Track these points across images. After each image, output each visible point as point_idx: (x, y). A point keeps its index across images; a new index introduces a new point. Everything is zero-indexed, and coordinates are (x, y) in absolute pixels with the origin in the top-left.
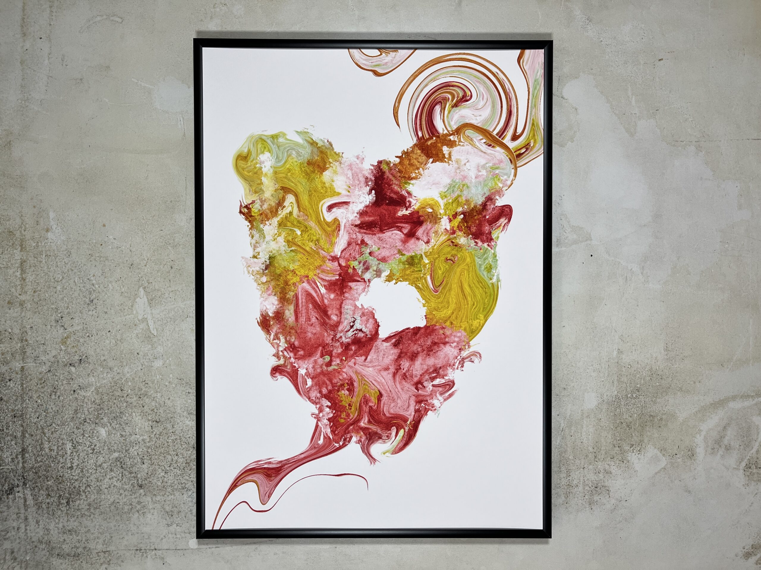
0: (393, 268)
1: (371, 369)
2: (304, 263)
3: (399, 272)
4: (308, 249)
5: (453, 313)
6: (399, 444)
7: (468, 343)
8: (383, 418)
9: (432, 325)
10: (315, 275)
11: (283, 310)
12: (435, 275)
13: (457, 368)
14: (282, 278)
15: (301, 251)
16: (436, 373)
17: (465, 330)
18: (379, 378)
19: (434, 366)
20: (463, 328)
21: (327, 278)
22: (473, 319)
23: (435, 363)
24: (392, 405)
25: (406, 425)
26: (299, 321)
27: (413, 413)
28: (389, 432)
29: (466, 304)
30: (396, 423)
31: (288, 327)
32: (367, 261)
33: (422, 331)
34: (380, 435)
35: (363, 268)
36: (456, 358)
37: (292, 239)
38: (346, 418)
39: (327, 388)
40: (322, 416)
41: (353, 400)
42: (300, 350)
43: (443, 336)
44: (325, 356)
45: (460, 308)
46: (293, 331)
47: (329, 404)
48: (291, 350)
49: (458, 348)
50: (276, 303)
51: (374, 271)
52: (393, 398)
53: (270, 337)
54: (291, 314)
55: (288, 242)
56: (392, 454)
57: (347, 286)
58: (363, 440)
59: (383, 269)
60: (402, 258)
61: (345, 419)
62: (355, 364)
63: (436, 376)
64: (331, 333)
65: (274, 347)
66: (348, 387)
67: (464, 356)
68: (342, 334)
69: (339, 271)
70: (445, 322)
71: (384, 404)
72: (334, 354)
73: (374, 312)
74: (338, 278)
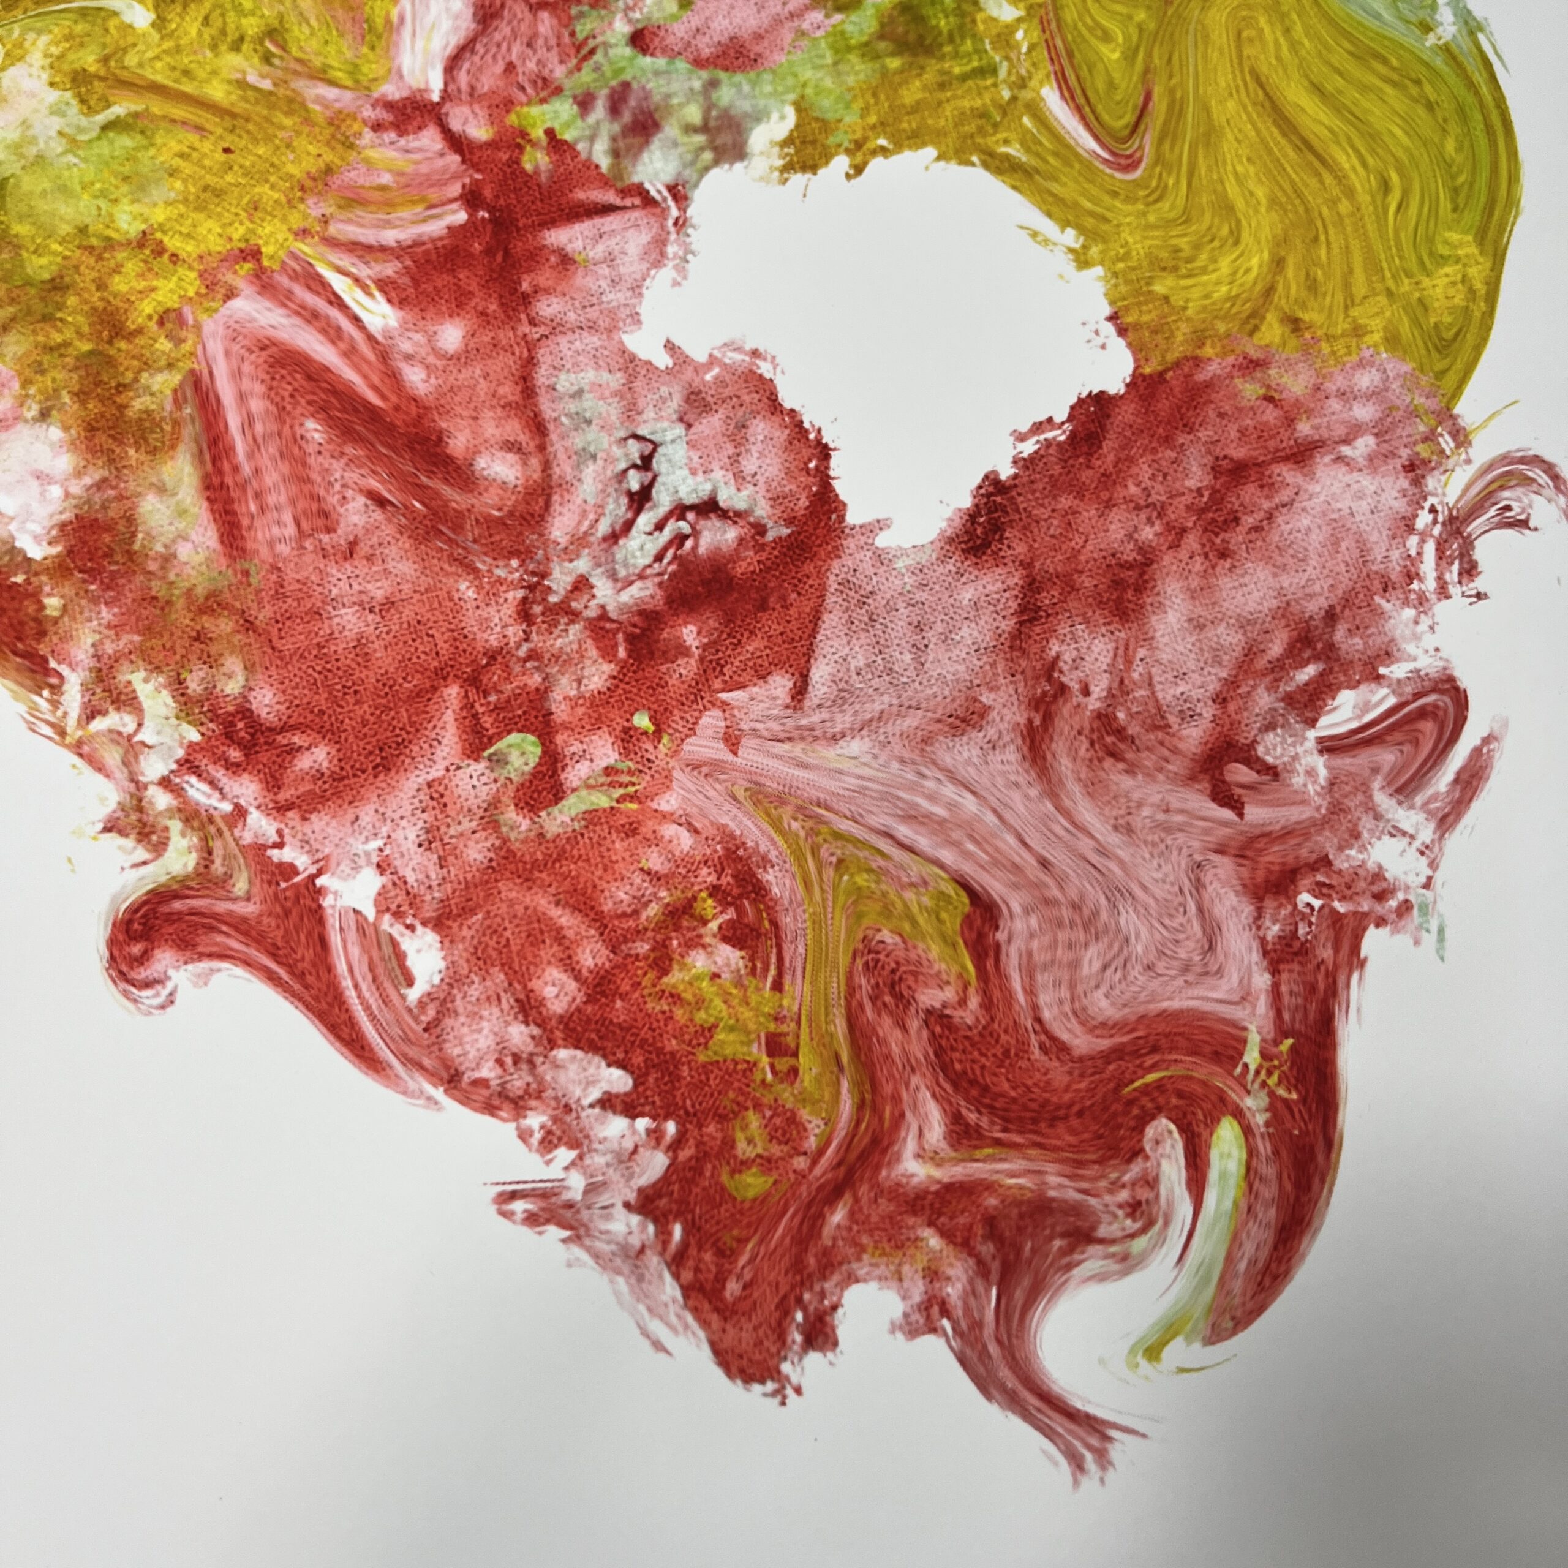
0: (809, 91)
1: (855, 746)
2: (210, 179)
3: (857, 106)
4: (217, 92)
5: (1278, 263)
6: (1235, 1240)
7: (1446, 415)
8: (1059, 1074)
9: (1177, 364)
10: (303, 233)
11: (120, 498)
12: (1084, 72)
13: (1443, 592)
14: (72, 301)
15: (179, 112)
16: (1316, 658)
17: (1393, 340)
18: (932, 798)
19: (1283, 612)
20: (1377, 337)
21: (390, 237)
22: (1414, 266)
23: (1280, 593)
24: (1091, 959)
25: (1241, 1081)
26: (250, 545)
27: (1262, 980)
28: (1135, 1169)
29: (1336, 191)
30: (1159, 1085)
31: (180, 604)
32: (626, 85)
33: (1126, 414)
34: (1075, 1210)
35: (616, 128)
36: (1410, 529)
37: (105, 60)
38: (776, 1150)
39: (569, 965)
40: (592, 1189)
41: (788, 1003)
42: (297, 739)
43: (1270, 415)
44: (500, 736)
45: (1311, 221)
46: (224, 625)
47: (618, 1080)
48: (235, 754)
49: (1398, 463)
50: (64, 463)
51: (689, 129)
52: (1076, 907)
53: (55, 704)
54: (182, 513)
55: (79, 80)
56: (1215, 1335)
57: (536, 257)
58: (953, 1292)
59: (745, 106)
60: (849, 28)
61: (767, 1163)
62: (732, 741)
63: (1321, 674)
64: (500, 572)
65: (99, 767)
66: (730, 914)
67: (1451, 500)
68: (582, 565)
69: (455, 177)
70: (1253, 321)
71: (1029, 971)
72: (560, 711)
73: (765, 369)
74: (461, 217)
